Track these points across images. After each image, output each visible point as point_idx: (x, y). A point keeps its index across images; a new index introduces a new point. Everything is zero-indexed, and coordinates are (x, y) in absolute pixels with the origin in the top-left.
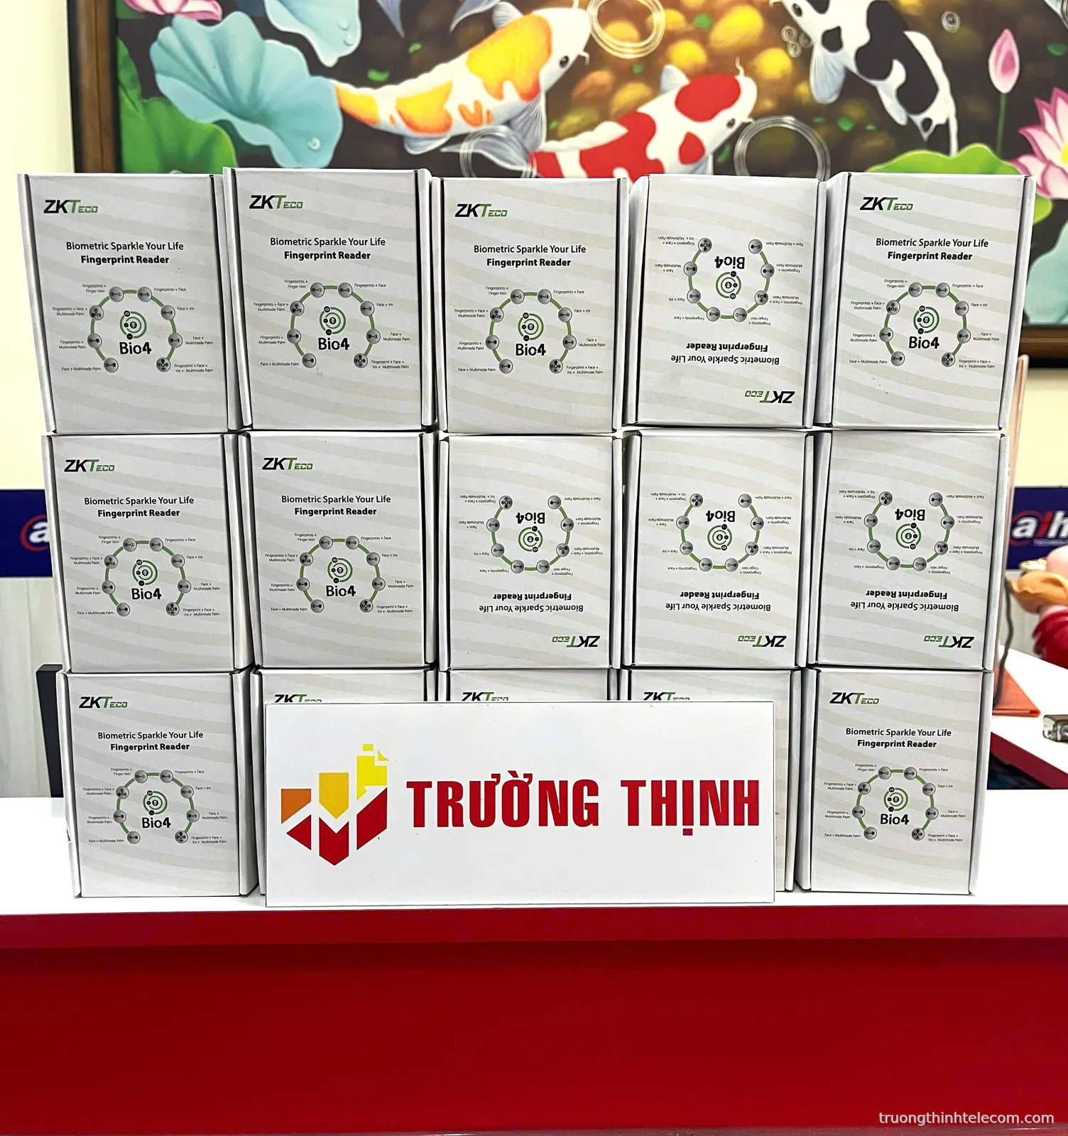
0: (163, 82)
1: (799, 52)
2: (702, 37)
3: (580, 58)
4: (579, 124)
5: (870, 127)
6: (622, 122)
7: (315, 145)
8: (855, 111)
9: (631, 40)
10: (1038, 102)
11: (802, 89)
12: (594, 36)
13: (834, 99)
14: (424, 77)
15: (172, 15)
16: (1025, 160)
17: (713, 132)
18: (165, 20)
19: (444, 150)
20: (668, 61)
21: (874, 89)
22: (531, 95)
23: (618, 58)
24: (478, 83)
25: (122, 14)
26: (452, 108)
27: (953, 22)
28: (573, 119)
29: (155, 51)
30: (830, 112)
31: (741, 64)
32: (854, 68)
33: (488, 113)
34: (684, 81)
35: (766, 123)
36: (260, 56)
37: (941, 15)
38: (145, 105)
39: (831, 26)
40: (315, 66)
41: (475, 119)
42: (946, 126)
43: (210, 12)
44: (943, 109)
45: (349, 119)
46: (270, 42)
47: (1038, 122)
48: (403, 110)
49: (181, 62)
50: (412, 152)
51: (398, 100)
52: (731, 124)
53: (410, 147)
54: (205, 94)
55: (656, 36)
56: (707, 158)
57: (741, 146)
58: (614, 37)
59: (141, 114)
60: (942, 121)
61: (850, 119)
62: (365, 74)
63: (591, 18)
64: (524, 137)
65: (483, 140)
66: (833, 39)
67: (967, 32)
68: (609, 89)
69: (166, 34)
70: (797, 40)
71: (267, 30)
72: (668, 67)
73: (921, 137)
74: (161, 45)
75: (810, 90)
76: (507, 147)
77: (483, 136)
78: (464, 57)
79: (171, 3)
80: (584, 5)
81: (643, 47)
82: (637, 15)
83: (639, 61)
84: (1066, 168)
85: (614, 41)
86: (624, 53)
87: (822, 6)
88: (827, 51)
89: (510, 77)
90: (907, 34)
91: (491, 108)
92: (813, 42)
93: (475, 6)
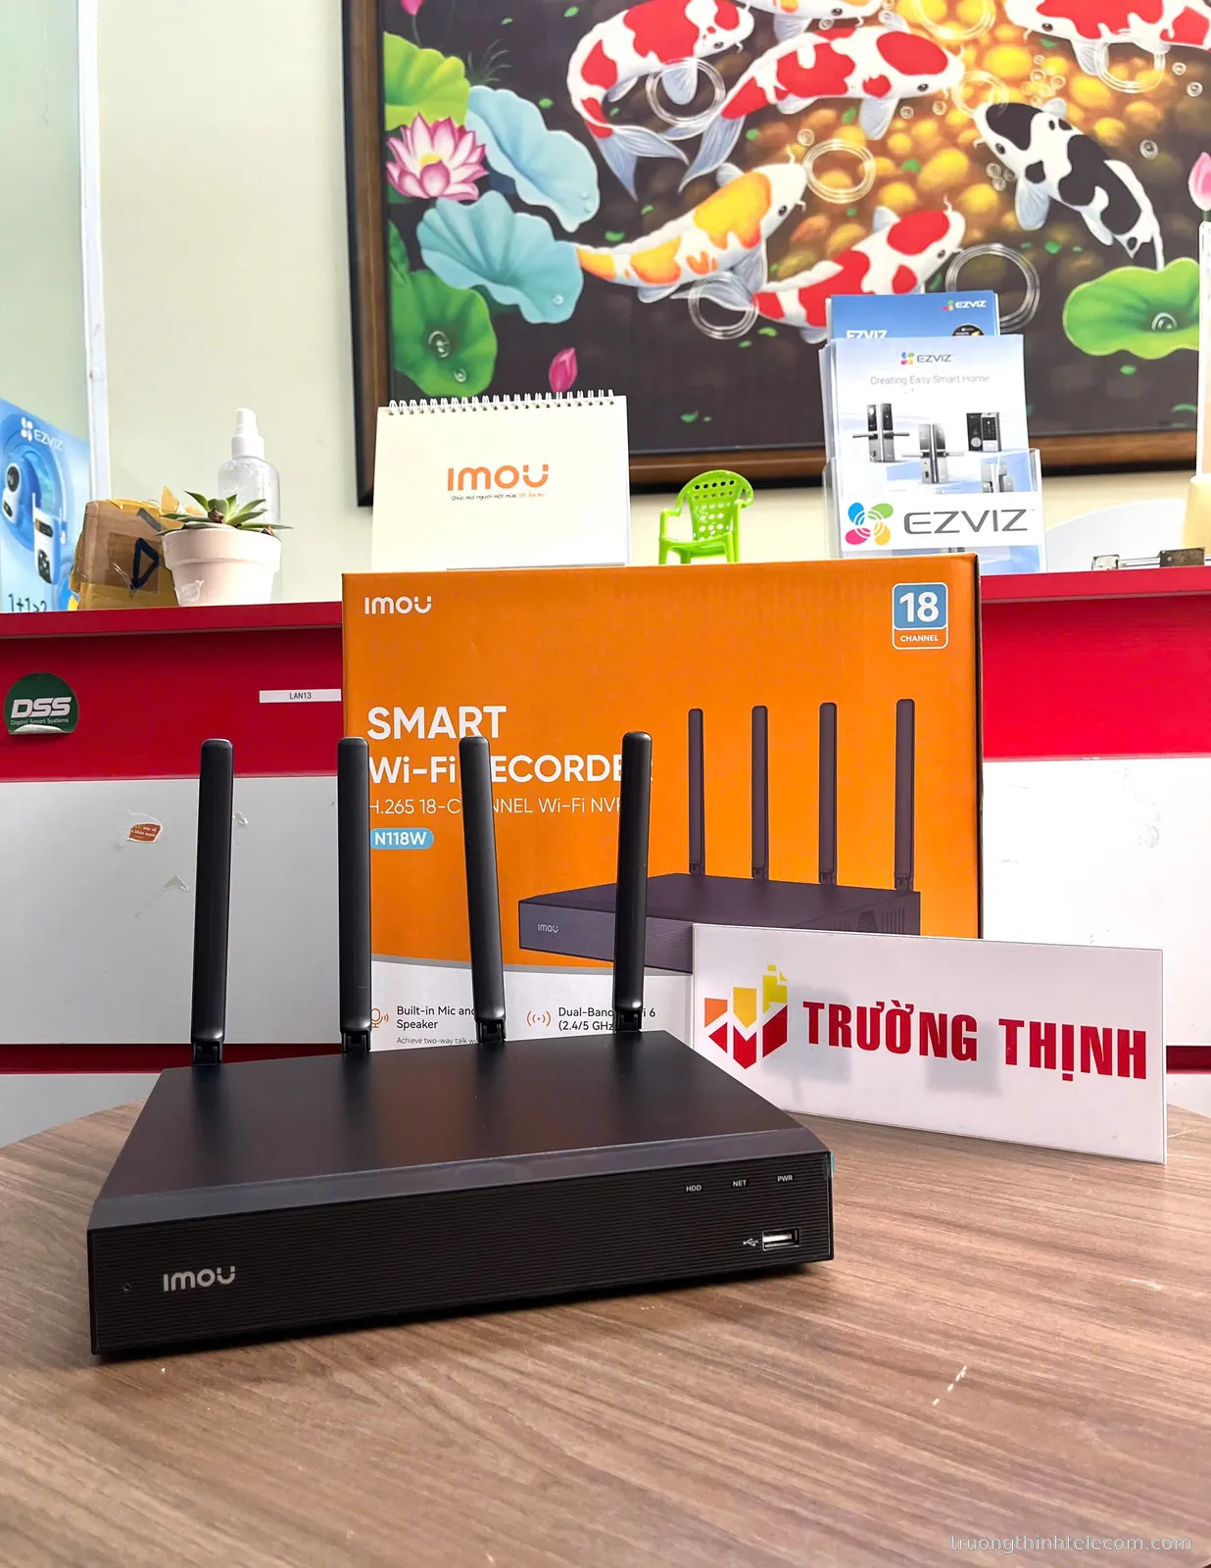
0: (428, 257)
1: (1004, 185)
2: (911, 179)
3: (797, 207)
4: (797, 265)
5: (1077, 249)
6: (837, 260)
7: (558, 300)
8: (1062, 234)
9: (846, 187)
11: (1008, 218)
12: (810, 186)
13: (1040, 225)
14: (654, 235)
15: (434, 199)
17: (924, 264)
18: (430, 202)
19: (674, 297)
20: (880, 203)
21: (1079, 214)
22: (752, 243)
23: (835, 205)
24: (705, 234)
25: (393, 199)
26: (680, 259)
27: (1152, 149)
28: (791, 261)
29: (422, 231)
30: (1037, 238)
31: (949, 200)
32: (1058, 198)
33: (714, 260)
34: (895, 219)
35: (974, 252)
36: (510, 227)
37: (1140, 143)
38: (412, 278)
39: (1034, 160)
40: (559, 233)
41: (702, 265)
42: (1149, 246)
43: (469, 194)
44: (1147, 228)
46: (520, 214)
48: (636, 264)
49: (444, 239)
50: (645, 301)
51: (633, 257)
52: (941, 255)
53: (644, 297)
54: (464, 264)
55: (868, 181)
56: (920, 287)
57: (952, 274)
58: (826, 185)
59: (409, 286)
60: (1148, 240)
61: (1057, 242)
62: (603, 234)
63: (807, 170)
64: (747, 281)
65: (710, 285)
66: (1036, 173)
67: (1167, 158)
68: (824, 233)
69: (430, 215)
70: (1002, 175)
71: (517, 204)
72: (880, 208)
73: (1126, 255)
74: (427, 225)
76: (732, 291)
77: (710, 283)
78: (690, 215)
79: (434, 187)
80: (799, 160)
81: (855, 192)
82: (850, 165)
83: (853, 204)
85: (827, 188)
86: (838, 198)
87: (1023, 142)
88: (1030, 183)
89: (733, 228)
90: (1107, 162)
91: (716, 257)
92: (1016, 176)
93: (702, 167)
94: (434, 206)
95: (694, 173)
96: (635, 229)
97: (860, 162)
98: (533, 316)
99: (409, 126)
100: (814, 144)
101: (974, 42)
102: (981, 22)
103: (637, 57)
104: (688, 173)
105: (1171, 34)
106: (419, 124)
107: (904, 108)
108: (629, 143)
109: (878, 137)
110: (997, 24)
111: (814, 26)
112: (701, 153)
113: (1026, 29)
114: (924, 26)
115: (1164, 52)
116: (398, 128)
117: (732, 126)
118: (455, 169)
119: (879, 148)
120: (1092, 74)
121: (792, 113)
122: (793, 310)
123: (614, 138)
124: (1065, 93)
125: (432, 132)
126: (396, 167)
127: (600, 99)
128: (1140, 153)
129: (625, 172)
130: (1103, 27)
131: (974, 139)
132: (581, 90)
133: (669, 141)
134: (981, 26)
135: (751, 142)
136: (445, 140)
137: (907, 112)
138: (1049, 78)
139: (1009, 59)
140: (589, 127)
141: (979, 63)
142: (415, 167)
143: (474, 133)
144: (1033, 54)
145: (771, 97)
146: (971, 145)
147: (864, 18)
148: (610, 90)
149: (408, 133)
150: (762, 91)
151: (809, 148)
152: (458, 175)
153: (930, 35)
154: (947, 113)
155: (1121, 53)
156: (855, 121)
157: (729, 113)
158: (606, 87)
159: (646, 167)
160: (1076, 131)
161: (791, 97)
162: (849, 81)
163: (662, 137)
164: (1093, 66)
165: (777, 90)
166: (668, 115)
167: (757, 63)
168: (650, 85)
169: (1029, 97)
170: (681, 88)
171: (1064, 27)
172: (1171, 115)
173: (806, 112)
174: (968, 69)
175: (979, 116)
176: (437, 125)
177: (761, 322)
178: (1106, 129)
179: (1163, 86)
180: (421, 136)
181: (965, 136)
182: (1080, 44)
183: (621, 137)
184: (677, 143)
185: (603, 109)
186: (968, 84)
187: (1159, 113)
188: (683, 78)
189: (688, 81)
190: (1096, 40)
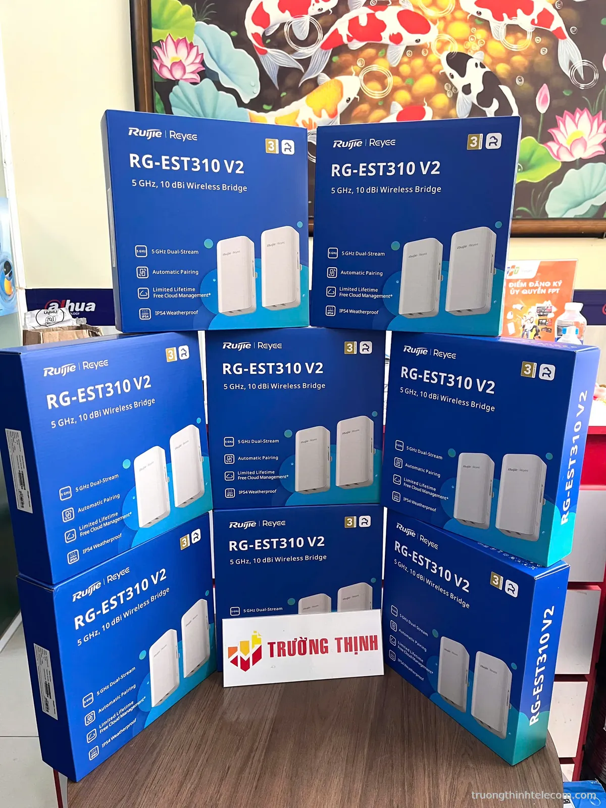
0: (175, 111)
1: (452, 95)
2: (409, 89)
3: (355, 98)
9: (378, 90)
10: (557, 117)
11: (452, 112)
15: (179, 80)
16: (550, 144)
18: (175, 82)
21: (485, 111)
22: (333, 115)
23: (372, 99)
24: (311, 110)
25: (156, 79)
26: (299, 121)
27: (521, 81)
29: (171, 97)
32: (476, 103)
33: (315, 124)
34: (401, 109)
36: (216, 98)
37: (516, 78)
39: (467, 83)
40: (240, 103)
41: (309, 126)
43: (195, 79)
46: (220, 92)
47: (556, 126)
49: (183, 102)
51: (276, 118)
55: (389, 88)
58: (369, 88)
62: (262, 107)
66: (467, 89)
67: (527, 85)
68: (367, 113)
69: (175, 88)
71: (220, 87)
72: (394, 102)
74: (174, 93)
77: (312, 134)
78: (304, 99)
79: (178, 74)
80: (357, 75)
81: (383, 93)
82: (380, 78)
83: (381, 99)
84: (569, 148)
85: (370, 90)
86: (375, 96)
87: (462, 74)
88: (464, 94)
89: (324, 107)
90: (499, 86)
91: (316, 121)
92: (458, 90)
93: (310, 74)
94: (178, 84)
95: (305, 78)
96: (277, 105)
97: (385, 77)
99: (165, 41)
100: (364, 67)
101: (444, 18)
102: (448, 8)
103: (280, 12)
104: (303, 77)
105: (536, 22)
106: (170, 41)
107: (408, 51)
108: (275, 59)
109: (395, 66)
110: (455, 10)
111: (367, 3)
112: (310, 67)
113: (469, 14)
114: (421, 7)
115: (532, 31)
116: (159, 41)
117: (326, 53)
118: (188, 65)
119: (395, 71)
120: (498, 40)
121: (354, 49)
123: (267, 55)
124: (484, 49)
125: (176, 44)
126: (158, 62)
127: (261, 34)
128: (516, 83)
129: (273, 74)
130: (505, 15)
131: (440, 70)
132: (251, 28)
133: (296, 59)
134: (448, 10)
135: (334, 62)
136: (183, 50)
137: (409, 53)
138: (477, 40)
139: (460, 29)
140: (255, 47)
141: (445, 30)
142: (168, 63)
143: (198, 46)
144: (471, 27)
145: (345, 40)
146: (438, 73)
148: (266, 29)
149: (164, 44)
150: (341, 36)
151: (362, 68)
152: (189, 69)
154: (427, 56)
155: (512, 29)
157: (324, 47)
158: (264, 28)
159: (284, 72)
160: (487, 69)
161: (355, 41)
162: (382, 34)
163: (292, 57)
164: (498, 35)
165: (348, 35)
166: (294, 45)
167: (339, 21)
168: (286, 28)
169: (467, 50)
170: (302, 31)
171: (487, 14)
172: (532, 63)
174: (440, 32)
175: (443, 58)
176: (179, 41)
178: (502, 69)
179: (530, 48)
180: (171, 46)
181: (436, 68)
182: (494, 23)
183: (272, 55)
185: (263, 39)
186: (439, 41)
187: (527, 63)
188: (303, 26)
189: (304, 29)
190: (500, 22)
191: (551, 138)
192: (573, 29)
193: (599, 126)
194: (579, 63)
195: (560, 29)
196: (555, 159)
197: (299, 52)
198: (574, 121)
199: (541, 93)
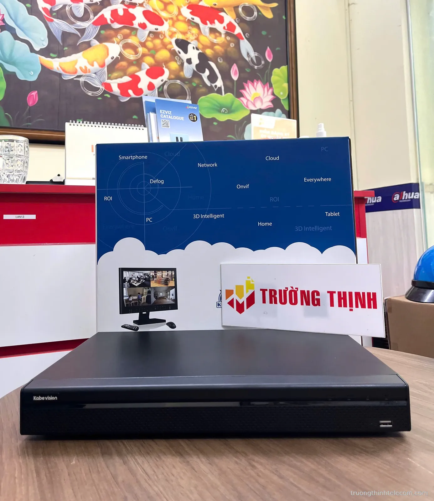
1: (180, 63)
2: (153, 56)
3: (117, 57)
4: (117, 76)
5: (201, 86)
6: (130, 77)
7: (32, 73)
8: (196, 81)
9: (132, 55)
10: (244, 83)
11: (181, 73)
12: (121, 52)
13: (191, 77)
14: (68, 57)
16: (242, 98)
17: (157, 82)
19: (75, 79)
20: (144, 62)
21: (201, 76)
22: (102, 66)
23: (129, 59)
24: (86, 61)
26: (77, 67)
27: (221, 60)
28: (115, 74)
30: (190, 81)
31: (164, 64)
32: (195, 70)
33: (89, 70)
34: (148, 67)
35: (172, 81)
36: (14, 44)
37: (218, 58)
39: (189, 58)
40: (32, 50)
41: (85, 70)
42: (220, 88)
44: (219, 83)
45: (43, 67)
46: (17, 41)
47: (244, 89)
48: (61, 66)
50: (64, 79)
51: (60, 63)
52: (162, 81)
53: (64, 77)
55: (139, 54)
56: (156, 89)
57: (165, 87)
60: (220, 86)
61: (195, 83)
62: (49, 54)
64: (100, 78)
65: (87, 77)
66: (189, 61)
67: (225, 63)
68: (126, 67)
70: (180, 60)
71: (16, 37)
72: (143, 63)
73: (214, 90)
75: (184, 73)
76: (96, 81)
77: (87, 76)
78: (82, 53)
80: (118, 43)
81: (136, 57)
82: (134, 48)
83: (135, 60)
84: (253, 101)
85: (128, 54)
86: (131, 58)
87: (186, 51)
88: (187, 64)
89: (96, 60)
90: (209, 62)
91: (90, 69)
92: (184, 61)
93: (86, 38)
95: (81, 41)
96: (61, 54)
97: (137, 48)
98: (21, 77)
100: (122, 40)
101: (172, 19)
102: (174, 13)
104: (81, 40)
107: (151, 34)
108: (59, 26)
109: (143, 41)
110: (178, 15)
111: (123, 3)
112: (85, 34)
113: (187, 18)
114: (157, 10)
115: (224, 33)
117: (96, 28)
119: (143, 45)
120: (205, 35)
121: (116, 28)
122: (116, 90)
123: (53, 22)
124: (197, 39)
127: (49, 9)
128: (218, 61)
129: (58, 36)
130: (208, 22)
131: (172, 48)
132: (42, 4)
133: (74, 28)
134: (174, 14)
135: (102, 34)
137: (151, 35)
138: (193, 34)
139: (182, 26)
140: (44, 16)
141: (173, 25)
144: (189, 26)
145: (109, 22)
146: (171, 49)
147: (139, 4)
148: (53, 6)
150: (106, 19)
151: (121, 40)
153: (159, 14)
154: (163, 38)
155: (213, 31)
156: (136, 35)
157: (95, 23)
158: (51, 5)
159: (65, 35)
160: (200, 51)
161: (115, 23)
162: (134, 22)
163: (72, 27)
164: (205, 33)
165: (111, 20)
166: (74, 19)
167: (104, 10)
168: (67, 8)
169: (187, 39)
170: (79, 12)
171: (197, 20)
172: (226, 51)
173: (120, 29)
175: (173, 41)
177: (105, 92)
178: (209, 52)
179: (224, 42)
181: (169, 46)
182: (201, 25)
183: (57, 23)
184: (77, 29)
185: (50, 12)
186: (170, 31)
187: (223, 50)
188: (79, 9)
189: (81, 10)
190: (206, 26)
191: (242, 95)
192: (247, 35)
193: (268, 91)
194: (253, 54)
195: (239, 34)
196: (245, 107)
197: (77, 24)
198: (253, 86)
199: (233, 69)
